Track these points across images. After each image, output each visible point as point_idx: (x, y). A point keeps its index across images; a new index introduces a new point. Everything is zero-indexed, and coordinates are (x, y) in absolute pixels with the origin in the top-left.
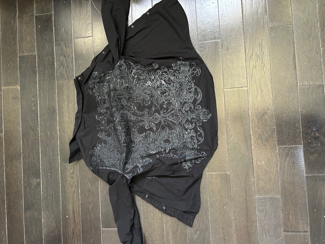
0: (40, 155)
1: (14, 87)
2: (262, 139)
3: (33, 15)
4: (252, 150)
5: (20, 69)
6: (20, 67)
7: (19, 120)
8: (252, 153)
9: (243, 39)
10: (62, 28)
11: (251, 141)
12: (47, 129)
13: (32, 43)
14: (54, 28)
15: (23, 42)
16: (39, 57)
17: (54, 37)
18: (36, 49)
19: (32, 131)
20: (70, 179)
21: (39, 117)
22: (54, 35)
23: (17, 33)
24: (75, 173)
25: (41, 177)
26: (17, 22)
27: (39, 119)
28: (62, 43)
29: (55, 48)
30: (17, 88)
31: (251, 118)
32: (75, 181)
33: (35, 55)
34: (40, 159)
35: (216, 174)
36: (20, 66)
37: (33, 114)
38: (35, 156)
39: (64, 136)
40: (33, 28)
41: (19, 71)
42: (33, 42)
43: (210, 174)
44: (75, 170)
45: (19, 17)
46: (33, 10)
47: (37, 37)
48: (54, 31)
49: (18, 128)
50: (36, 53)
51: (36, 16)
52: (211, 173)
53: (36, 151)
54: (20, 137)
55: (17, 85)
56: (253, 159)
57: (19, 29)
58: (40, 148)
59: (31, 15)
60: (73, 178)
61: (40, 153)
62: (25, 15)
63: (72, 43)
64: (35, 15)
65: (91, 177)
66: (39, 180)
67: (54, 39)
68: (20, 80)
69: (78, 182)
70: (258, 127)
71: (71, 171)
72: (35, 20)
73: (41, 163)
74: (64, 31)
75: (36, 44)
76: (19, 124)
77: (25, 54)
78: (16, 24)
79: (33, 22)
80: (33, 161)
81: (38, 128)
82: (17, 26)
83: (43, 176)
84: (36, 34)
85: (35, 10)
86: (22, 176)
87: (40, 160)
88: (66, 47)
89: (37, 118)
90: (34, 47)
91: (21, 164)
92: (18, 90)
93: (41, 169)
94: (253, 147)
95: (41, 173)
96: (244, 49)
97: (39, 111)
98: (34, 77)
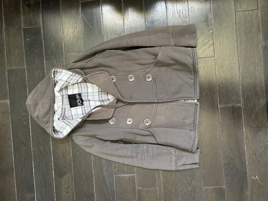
0: (33, 170)
1: (3, 101)
2: (256, 155)
3: (21, 28)
4: (246, 166)
5: (9, 83)
6: (8, 82)
7: (10, 135)
8: (246, 168)
9: (237, 57)
10: (52, 42)
11: (245, 157)
12: (39, 144)
13: (21, 57)
14: (43, 41)
15: (11, 55)
16: (29, 71)
17: (44, 51)
18: (25, 62)
19: (23, 146)
20: (65, 193)
21: (31, 132)
22: (44, 49)
23: (4, 46)
24: (70, 188)
25: (35, 192)
26: (3, 34)
27: (31, 135)
28: (52, 57)
29: (45, 62)
30: (7, 102)
31: (245, 135)
32: (71, 196)
33: (25, 68)
34: (34, 173)
35: (212, 188)
36: (8, 80)
37: (24, 130)
38: (28, 171)
39: (58, 151)
40: (21, 41)
41: (8, 85)
42: (22, 55)
43: (206, 189)
44: (70, 184)
45: (6, 29)
46: (21, 22)
47: (26, 50)
48: (44, 45)
49: (9, 143)
50: (25, 67)
51: (23, 29)
52: (206, 187)
53: (29, 166)
54: (11, 152)
55: (6, 99)
56: (248, 174)
57: (6, 42)
58: (33, 163)
59: (19, 28)
60: (68, 193)
61: (33, 168)
62: (12, 27)
63: (63, 57)
64: (23, 27)
65: (86, 191)
66: (33, 195)
67: (44, 53)
68: (9, 94)
69: (73, 196)
70: (253, 143)
71: (66, 186)
72: (23, 33)
73: (34, 178)
74: (55, 45)
75: (25, 58)
76: (10, 139)
77: (14, 68)
78: (2, 36)
79: (21, 35)
80: (26, 176)
81: (31, 143)
82: (4, 39)
83: (37, 191)
84: (25, 47)
85: (23, 22)
86: (15, 191)
87: (34, 175)
88: (57, 61)
89: (29, 133)
90: (23, 60)
91: (14, 179)
92: (8, 105)
93: (34, 184)
94: (247, 163)
95: (35, 188)
96: (238, 67)
97: (30, 125)
98: (24, 92)
